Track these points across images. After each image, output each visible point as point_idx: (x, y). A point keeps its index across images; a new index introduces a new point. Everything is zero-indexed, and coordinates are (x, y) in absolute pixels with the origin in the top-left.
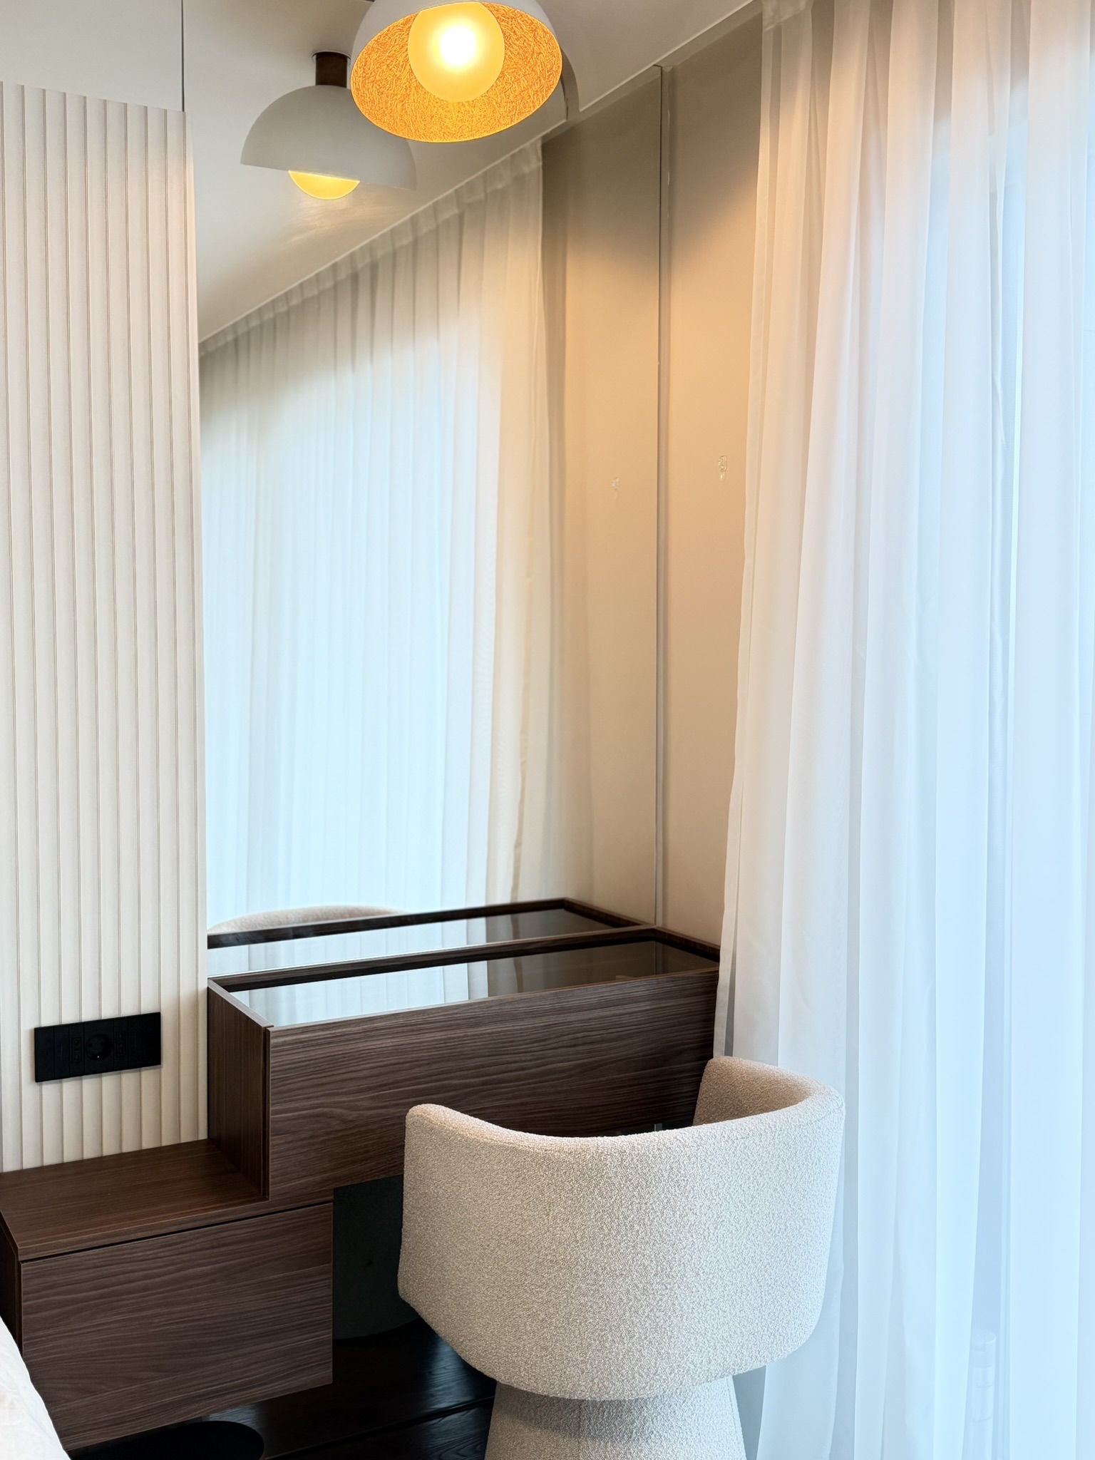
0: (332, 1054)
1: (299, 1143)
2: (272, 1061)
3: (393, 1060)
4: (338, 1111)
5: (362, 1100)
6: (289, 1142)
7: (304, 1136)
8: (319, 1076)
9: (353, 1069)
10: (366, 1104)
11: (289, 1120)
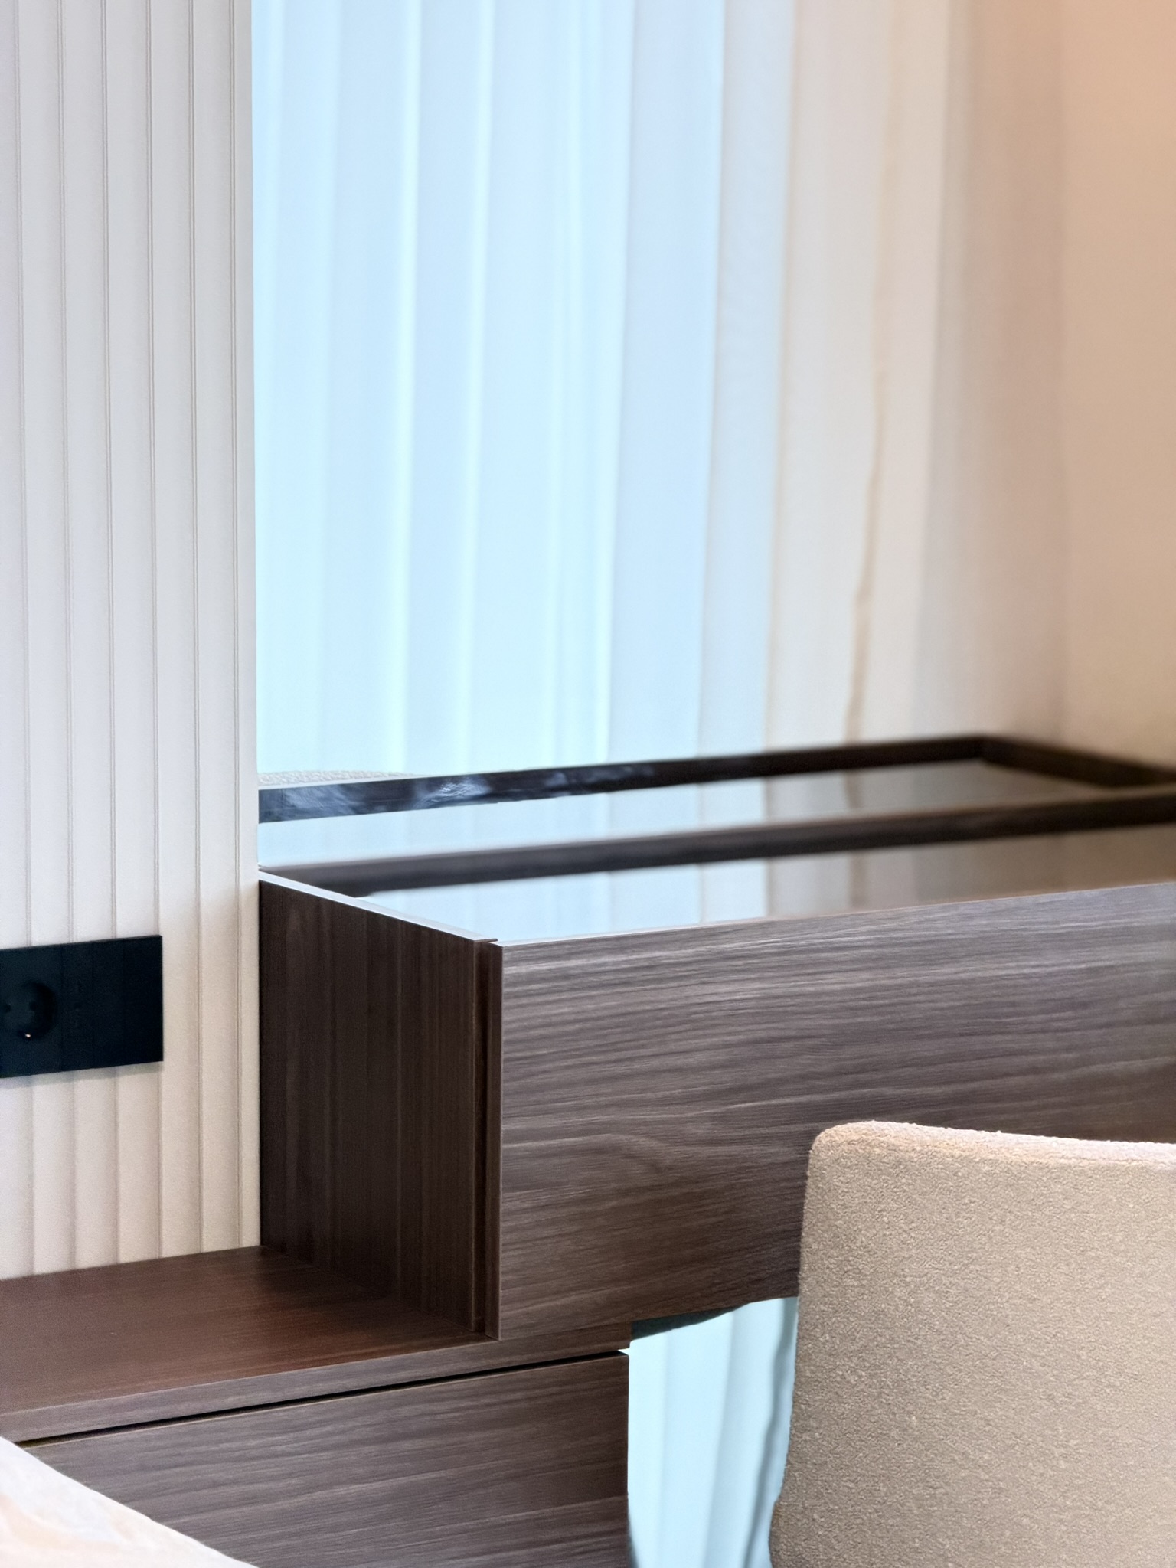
0: (630, 1009)
1: (564, 1212)
2: (510, 1017)
3: (761, 1031)
4: (643, 1143)
5: (693, 1120)
6: (542, 1208)
7: (573, 1194)
8: (602, 1058)
9: (672, 1047)
10: (702, 1130)
11: (541, 1157)
